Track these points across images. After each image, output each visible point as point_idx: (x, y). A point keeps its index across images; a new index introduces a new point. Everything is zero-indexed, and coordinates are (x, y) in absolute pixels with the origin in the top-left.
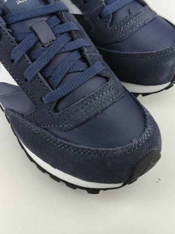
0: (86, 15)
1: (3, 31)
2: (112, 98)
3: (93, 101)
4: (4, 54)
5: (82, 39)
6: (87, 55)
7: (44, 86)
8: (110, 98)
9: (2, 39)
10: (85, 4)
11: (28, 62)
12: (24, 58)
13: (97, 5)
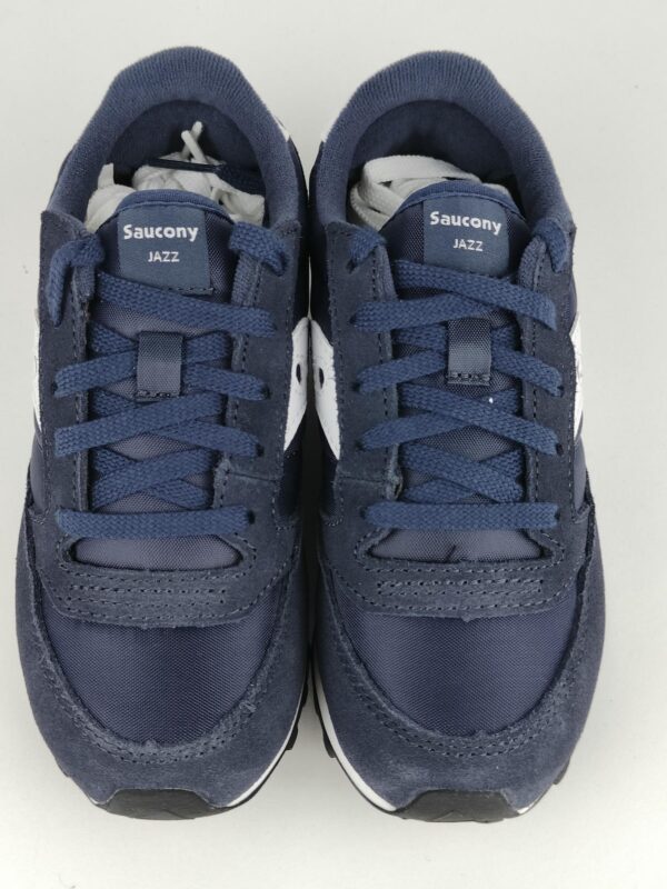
1: (74, 309)
4: (50, 359)
6: (220, 477)
7: (74, 487)
9: (62, 323)
12: (76, 399)
13: (375, 476)
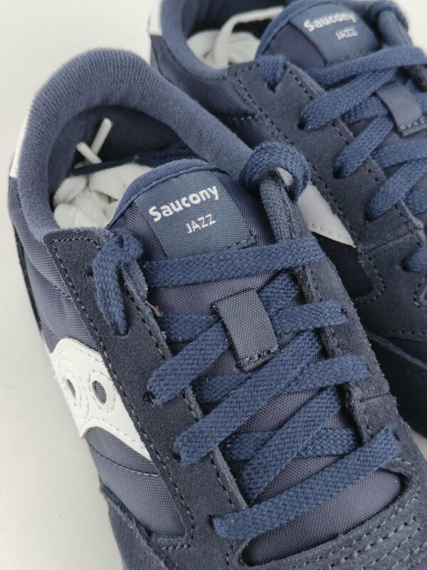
0: (365, 253)
1: (139, 309)
2: (409, 550)
3: (356, 554)
4: (129, 373)
5: (349, 357)
6: (359, 408)
7: (224, 488)
8: (404, 549)
9: (130, 330)
10: (367, 222)
11: (191, 410)
12: (184, 396)
13: (400, 232)
